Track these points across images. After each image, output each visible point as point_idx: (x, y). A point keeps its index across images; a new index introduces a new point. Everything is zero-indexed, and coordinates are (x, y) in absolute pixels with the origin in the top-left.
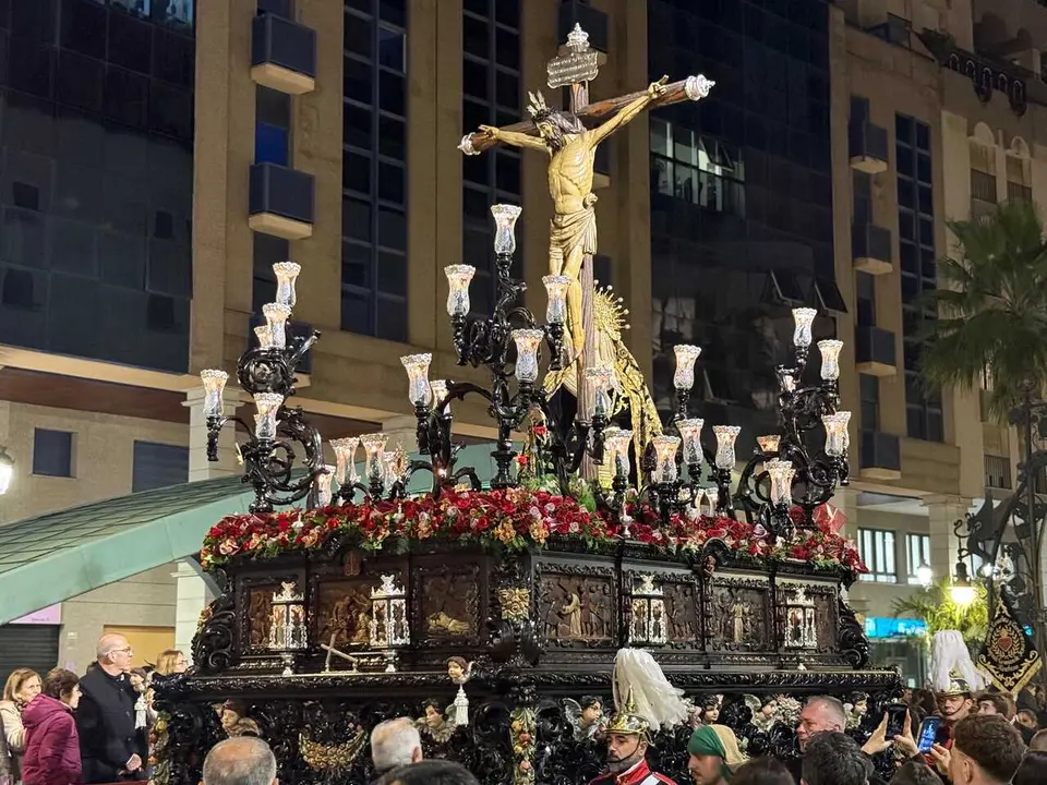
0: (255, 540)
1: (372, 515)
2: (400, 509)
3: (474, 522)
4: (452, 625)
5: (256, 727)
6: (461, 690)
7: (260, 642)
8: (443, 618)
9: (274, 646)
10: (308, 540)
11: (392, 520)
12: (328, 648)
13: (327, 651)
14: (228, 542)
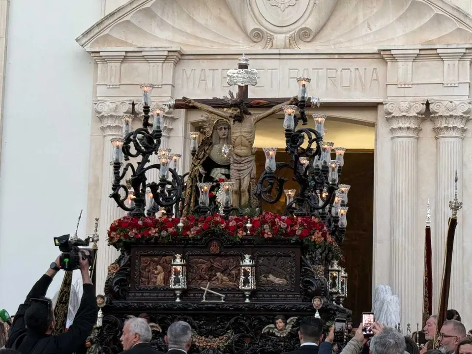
0: (153, 232)
1: (231, 224)
2: (249, 222)
3: (298, 232)
4: (277, 280)
5: (159, 327)
6: (317, 312)
7: (148, 284)
8: (271, 277)
9: (173, 287)
10: (191, 233)
11: (246, 227)
12: (206, 289)
13: (204, 291)
14: (134, 231)
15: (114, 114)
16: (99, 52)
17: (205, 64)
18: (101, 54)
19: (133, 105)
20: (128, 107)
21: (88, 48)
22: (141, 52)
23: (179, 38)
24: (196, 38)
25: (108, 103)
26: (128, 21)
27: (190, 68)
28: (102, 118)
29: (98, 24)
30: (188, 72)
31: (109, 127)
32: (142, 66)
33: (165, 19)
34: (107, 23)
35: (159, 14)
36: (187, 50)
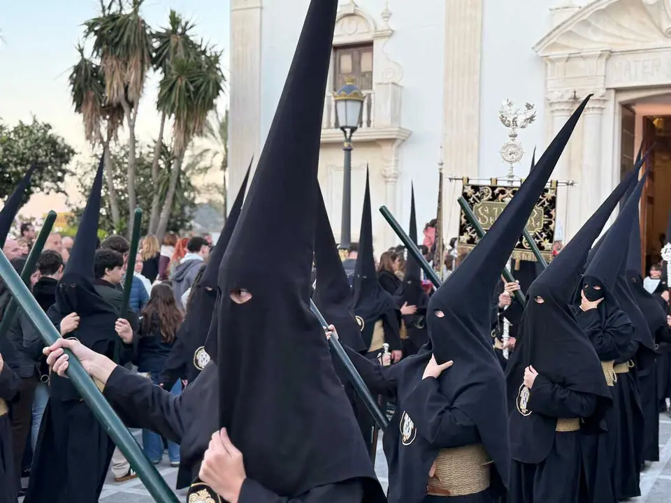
15: (560, 100)
16: (548, 56)
17: (630, 58)
18: (550, 57)
19: (575, 92)
20: (571, 94)
21: (541, 54)
22: (580, 53)
23: (610, 40)
24: (623, 38)
25: (556, 93)
26: (570, 31)
27: (617, 61)
28: (551, 104)
29: (548, 35)
30: (617, 64)
31: (557, 110)
32: (581, 64)
33: (598, 26)
34: (554, 34)
35: (593, 23)
36: (615, 48)
